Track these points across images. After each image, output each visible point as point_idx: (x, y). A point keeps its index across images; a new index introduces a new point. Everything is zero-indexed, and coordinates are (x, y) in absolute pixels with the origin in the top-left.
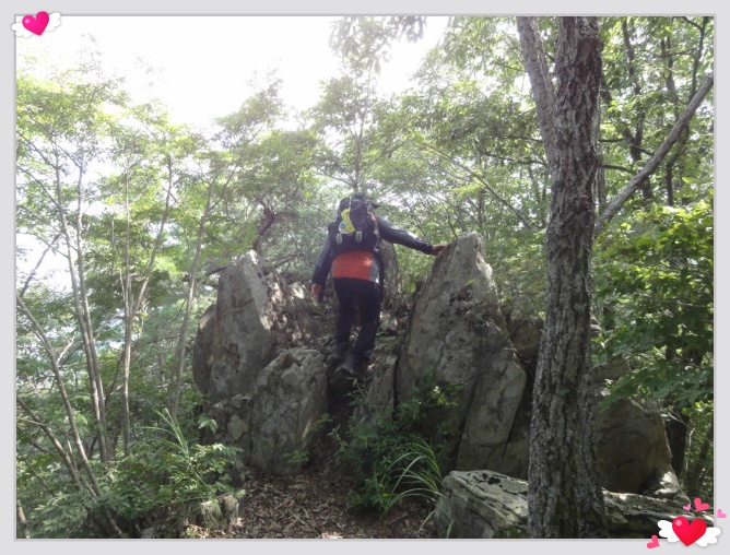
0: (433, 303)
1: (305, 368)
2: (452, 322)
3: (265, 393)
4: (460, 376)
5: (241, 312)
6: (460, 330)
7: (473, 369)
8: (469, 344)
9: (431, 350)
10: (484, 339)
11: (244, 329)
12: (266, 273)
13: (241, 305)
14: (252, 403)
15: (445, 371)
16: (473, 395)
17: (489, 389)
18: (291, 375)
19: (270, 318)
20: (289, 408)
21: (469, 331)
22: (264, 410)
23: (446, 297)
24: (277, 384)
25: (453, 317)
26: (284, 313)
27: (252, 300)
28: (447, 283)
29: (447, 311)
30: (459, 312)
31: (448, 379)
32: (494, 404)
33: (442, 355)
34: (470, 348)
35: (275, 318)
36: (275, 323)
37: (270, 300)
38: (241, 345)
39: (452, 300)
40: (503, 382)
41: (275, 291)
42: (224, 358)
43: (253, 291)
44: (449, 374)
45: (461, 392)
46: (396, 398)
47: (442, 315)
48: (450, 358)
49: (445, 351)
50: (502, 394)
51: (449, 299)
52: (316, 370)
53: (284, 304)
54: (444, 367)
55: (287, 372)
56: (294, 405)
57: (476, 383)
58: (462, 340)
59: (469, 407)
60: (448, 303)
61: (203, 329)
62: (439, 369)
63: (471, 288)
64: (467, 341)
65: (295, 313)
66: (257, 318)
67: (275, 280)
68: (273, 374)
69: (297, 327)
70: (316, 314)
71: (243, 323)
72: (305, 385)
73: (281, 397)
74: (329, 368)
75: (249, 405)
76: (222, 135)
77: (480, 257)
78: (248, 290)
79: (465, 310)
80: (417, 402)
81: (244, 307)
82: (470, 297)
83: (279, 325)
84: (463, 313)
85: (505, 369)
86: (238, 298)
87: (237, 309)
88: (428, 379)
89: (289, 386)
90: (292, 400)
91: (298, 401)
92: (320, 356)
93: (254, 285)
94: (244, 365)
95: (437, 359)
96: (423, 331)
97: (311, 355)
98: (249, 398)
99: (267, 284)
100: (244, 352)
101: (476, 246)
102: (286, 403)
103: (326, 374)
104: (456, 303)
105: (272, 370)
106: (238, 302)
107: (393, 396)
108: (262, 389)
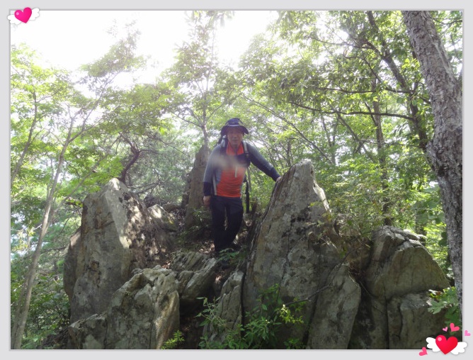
0: (276, 224)
1: (158, 289)
2: (293, 241)
3: (119, 313)
4: (302, 291)
5: (103, 233)
6: (301, 249)
7: (314, 284)
8: (310, 260)
9: (275, 267)
10: (322, 256)
11: (105, 248)
12: (127, 198)
13: (102, 227)
14: (106, 324)
15: (289, 287)
16: (314, 309)
17: (329, 303)
18: (144, 296)
19: (129, 237)
20: (142, 328)
21: (308, 249)
22: (117, 330)
23: (287, 218)
24: (130, 304)
25: (294, 237)
26: (142, 232)
27: (113, 222)
28: (288, 206)
29: (289, 231)
30: (299, 232)
31: (291, 294)
32: (334, 317)
33: (285, 272)
34: (310, 264)
35: (134, 237)
36: (134, 241)
37: (130, 221)
38: (102, 263)
39: (293, 221)
40: (342, 296)
42: (86, 275)
43: (113, 214)
44: (292, 290)
45: (304, 307)
46: (243, 314)
47: (284, 235)
48: (292, 275)
49: (288, 268)
50: (341, 307)
51: (289, 220)
52: (169, 288)
53: (143, 224)
54: (287, 284)
55: (140, 293)
56: (147, 325)
57: (317, 298)
58: (302, 257)
59: (311, 321)
60: (289, 224)
61: (74, 246)
62: (283, 285)
63: (309, 209)
64: (308, 258)
65: (152, 231)
66: (117, 238)
67: (135, 203)
68: (126, 295)
69: (154, 243)
70: (171, 231)
71: (104, 242)
72: (157, 305)
73: (135, 317)
74: (181, 285)
75: (103, 325)
76: (88, 79)
77: (315, 182)
78: (109, 213)
79: (306, 229)
80: (265, 321)
81: (106, 228)
82: (308, 217)
83: (138, 242)
84: (303, 233)
85: (343, 284)
86: (100, 220)
87: (100, 231)
88: (273, 296)
89: (142, 306)
90: (146, 319)
91: (151, 321)
92: (173, 274)
93: (115, 209)
94: (105, 281)
95: (281, 276)
96: (267, 250)
97: (163, 275)
98: (103, 319)
99: (127, 207)
100: (105, 269)
101: (312, 172)
102: (139, 323)
103: (178, 290)
104: (296, 224)
105: (125, 291)
106: (99, 224)
107: (241, 312)
108: (116, 309)
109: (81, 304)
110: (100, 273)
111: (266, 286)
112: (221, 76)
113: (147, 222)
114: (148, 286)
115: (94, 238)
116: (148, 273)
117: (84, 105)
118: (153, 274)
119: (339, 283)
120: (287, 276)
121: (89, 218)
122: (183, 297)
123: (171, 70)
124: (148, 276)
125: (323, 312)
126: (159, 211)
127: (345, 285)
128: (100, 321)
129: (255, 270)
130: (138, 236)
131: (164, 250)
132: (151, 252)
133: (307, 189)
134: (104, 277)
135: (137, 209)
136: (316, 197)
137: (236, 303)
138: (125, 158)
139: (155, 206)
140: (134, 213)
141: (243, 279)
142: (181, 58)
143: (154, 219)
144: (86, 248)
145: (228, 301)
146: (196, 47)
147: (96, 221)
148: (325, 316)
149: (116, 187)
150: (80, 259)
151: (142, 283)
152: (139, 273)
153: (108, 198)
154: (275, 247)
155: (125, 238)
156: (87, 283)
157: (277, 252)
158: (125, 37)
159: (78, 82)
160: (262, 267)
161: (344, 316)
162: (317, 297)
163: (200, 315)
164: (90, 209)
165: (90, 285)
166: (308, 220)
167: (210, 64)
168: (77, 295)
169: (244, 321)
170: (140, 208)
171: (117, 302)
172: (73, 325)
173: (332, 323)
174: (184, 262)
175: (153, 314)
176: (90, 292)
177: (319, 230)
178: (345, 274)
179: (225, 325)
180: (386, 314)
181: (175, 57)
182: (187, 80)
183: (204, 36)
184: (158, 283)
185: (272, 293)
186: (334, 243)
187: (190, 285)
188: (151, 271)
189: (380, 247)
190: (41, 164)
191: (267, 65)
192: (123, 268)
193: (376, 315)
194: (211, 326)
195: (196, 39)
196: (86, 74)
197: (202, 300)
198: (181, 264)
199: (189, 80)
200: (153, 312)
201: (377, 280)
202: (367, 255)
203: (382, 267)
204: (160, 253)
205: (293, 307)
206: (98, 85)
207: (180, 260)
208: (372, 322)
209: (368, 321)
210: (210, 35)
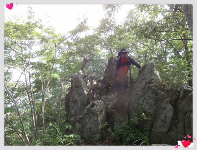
0: (140, 85)
1: (99, 107)
2: (146, 91)
3: (86, 115)
4: (150, 109)
5: (78, 89)
6: (149, 94)
7: (155, 107)
8: (153, 98)
9: (140, 101)
10: (158, 96)
11: (79, 95)
12: (85, 77)
13: (78, 87)
14: (82, 118)
15: (145, 108)
16: (155, 115)
17: (161, 113)
18: (95, 109)
19: (87, 91)
20: (94, 120)
21: (152, 94)
22: (86, 121)
23: (144, 83)
24: (90, 112)
25: (147, 89)
26: (91, 89)
27: (81, 85)
28: (144, 78)
29: (145, 87)
30: (149, 88)
31: (146, 110)
32: (163, 118)
33: (144, 102)
34: (153, 99)
35: (89, 91)
36: (88, 92)
37: (87, 85)
38: (78, 99)
39: (146, 84)
40: (166, 111)
41: (88, 82)
42: (73, 104)
43: (81, 83)
44: (146, 108)
45: (151, 114)
46: (129, 117)
47: (143, 89)
48: (146, 103)
49: (145, 101)
50: (165, 115)
51: (145, 83)
52: (102, 107)
53: (91, 86)
54: (145, 106)
55: (93, 108)
56: (96, 119)
57: (156, 112)
58: (150, 97)
59: (154, 120)
60: (145, 85)
61: (68, 94)
62: (143, 107)
63: (152, 79)
64: (152, 97)
65: (94, 89)
66: (83, 91)
67: (88, 79)
68: (89, 109)
69: (95, 93)
70: (100, 89)
71: (79, 93)
72: (99, 113)
73: (92, 116)
74: (106, 107)
77: (154, 69)
79: (151, 87)
80: (137, 118)
81: (79, 88)
82: (152, 82)
83: (90, 93)
84: (150, 88)
86: (77, 85)
87: (77, 89)
88: (139, 110)
89: (94, 113)
90: (95, 117)
91: (97, 118)
92: (103, 103)
93: (82, 81)
94: (80, 106)
95: (142, 103)
96: (137, 94)
97: (100, 103)
98: (81, 117)
99: (85, 81)
100: (80, 102)
101: (153, 65)
102: (93, 119)
103: (105, 108)
104: (148, 85)
106: (77, 86)
109: (72, 113)
110: (78, 103)
111: (137, 107)
114: (95, 106)
115: (75, 91)
116: (95, 102)
117: (70, 45)
118: (97, 103)
119: (165, 106)
121: (74, 85)
122: (107, 111)
126: (96, 82)
127: (167, 107)
129: (132, 101)
131: (98, 96)
132: (94, 96)
133: (152, 72)
136: (155, 75)
137: (126, 113)
139: (94, 80)
141: (128, 105)
143: (94, 84)
144: (73, 94)
146: (107, 19)
148: (159, 118)
149: (81, 73)
150: (71, 98)
151: (93, 105)
152: (92, 102)
153: (79, 77)
154: (140, 93)
156: (74, 106)
157: (141, 95)
158: (83, 20)
159: (68, 38)
160: (135, 101)
161: (167, 118)
163: (114, 116)
164: (74, 81)
168: (71, 110)
169: (129, 119)
170: (90, 81)
171: (86, 111)
172: (72, 119)
173: (162, 121)
174: (107, 99)
175: (97, 116)
176: (75, 109)
177: (156, 87)
178: (167, 103)
179: (122, 120)
180: (184, 119)
183: (110, 15)
184: (99, 105)
186: (163, 92)
187: (109, 106)
189: (182, 93)
192: (85, 101)
193: (180, 119)
194: (118, 120)
197: (114, 111)
199: (105, 32)
200: (98, 115)
201: (180, 105)
202: (177, 97)
203: (183, 101)
205: (147, 114)
207: (105, 98)
208: (178, 121)
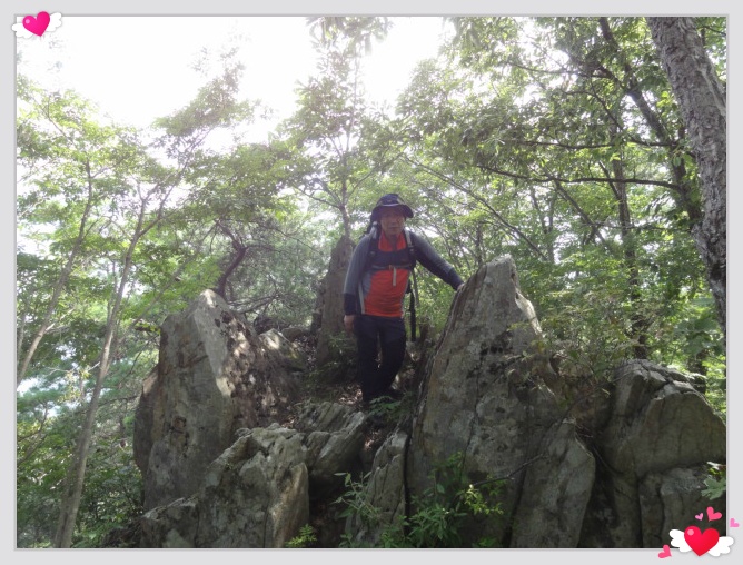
0: (457, 357)
1: (276, 459)
2: (484, 384)
3: (216, 497)
4: (500, 464)
5: (192, 374)
6: (497, 396)
7: (519, 453)
8: (512, 414)
9: (457, 426)
10: (532, 408)
11: (195, 398)
12: (227, 320)
13: (190, 364)
14: (197, 513)
15: (479, 457)
16: (521, 492)
17: (544, 482)
18: (255, 470)
19: (232, 377)
20: (251, 520)
21: (509, 397)
22: (214, 523)
23: (474, 348)
24: (232, 483)
25: (486, 378)
26: (250, 371)
27: (206, 356)
28: (476, 328)
29: (477, 369)
30: (494, 370)
31: (483, 468)
32: (552, 504)
33: (472, 434)
34: (512, 421)
35: (238, 379)
36: (238, 386)
37: (232, 355)
38: (191, 419)
39: (484, 353)
40: (564, 471)
42: (167, 438)
43: (207, 346)
44: (483, 461)
45: (504, 488)
46: (408, 499)
47: (470, 375)
48: (484, 438)
49: (477, 426)
50: (563, 489)
51: (478, 351)
52: (291, 459)
53: (252, 359)
54: (477, 452)
55: (248, 466)
56: (259, 515)
57: (524, 475)
58: (500, 410)
59: (515, 512)
60: (478, 358)
61: (149, 394)
62: (470, 454)
63: (509, 334)
64: (508, 411)
65: (267, 370)
66: (213, 381)
67: (240, 328)
68: (228, 469)
69: (269, 389)
70: (295, 370)
71: (193, 388)
72: (273, 484)
73: (240, 503)
74: (310, 453)
75: (194, 515)
76: (166, 140)
77: (517, 290)
78: (201, 344)
79: (504, 366)
80: (442, 511)
81: (196, 367)
82: (508, 347)
83: (244, 388)
84: (500, 370)
85: (566, 452)
86: (187, 354)
87: (186, 370)
88: (455, 471)
89: (252, 486)
90: (257, 507)
91: (265, 509)
92: (298, 436)
93: (209, 337)
94: (195, 447)
95: (466, 439)
96: (444, 398)
97: (282, 438)
98: (193, 505)
99: (227, 334)
100: (195, 429)
101: (513, 275)
102: (247, 512)
103: (307, 462)
104: (489, 357)
105: (225, 463)
106: (186, 361)
107: (403, 496)
108: (212, 491)
109: (160, 482)
110: (187, 436)
111: (442, 455)
112: (370, 127)
113: (257, 356)
114: (259, 455)
115: (178, 381)
116: (260, 435)
117: (163, 179)
118: (267, 437)
119: (560, 451)
120: (476, 440)
121: (171, 352)
122: (314, 472)
123: (292, 121)
124: (259, 439)
125: (535, 497)
126: (277, 339)
127: (569, 454)
128: (188, 508)
129: (425, 430)
130: (245, 377)
131: (284, 400)
132: (264, 402)
133: (505, 303)
134: (194, 441)
135: (242, 336)
136: (520, 314)
137: (396, 482)
138: (224, 258)
139: (269, 333)
140: (239, 342)
141: (407, 444)
142: (306, 102)
143: (270, 352)
144: (166, 397)
145: (384, 479)
146: (329, 84)
147: (181, 356)
148: (537, 503)
149: (210, 302)
150: (157, 413)
151: (250, 450)
152: (246, 433)
153: (198, 319)
154: (456, 393)
155: (225, 380)
156: (169, 451)
157: (459, 402)
158: (220, 74)
159: (151, 145)
160: (436, 426)
161: (568, 504)
162: (524, 473)
163: (340, 500)
164: (172, 338)
165: (173, 454)
166: (509, 351)
167: (351, 110)
168: (154, 469)
169: (409, 510)
170: (248, 335)
171: (213, 480)
172: (148, 515)
173: (549, 515)
174: (315, 419)
175: (268, 498)
176: (173, 464)
177: (525, 366)
178: (569, 436)
179: (379, 516)
180: (638, 502)
181: (298, 102)
182: (316, 136)
183: (341, 68)
184: (275, 450)
185: (452, 467)
186: (551, 387)
187: (324, 453)
188: (265, 432)
189: (625, 393)
190: (101, 269)
191: (440, 108)
192: (222, 426)
193: (622, 503)
194: (358, 517)
195: (329, 73)
196: (162, 132)
197: (343, 478)
198: (310, 422)
199: (319, 136)
200: (268, 495)
201: (621, 446)
202: (604, 407)
203: (630, 425)
204: (277, 405)
205: (485, 488)
206: (181, 148)
207: (309, 415)
208: (615, 514)
209: (607, 512)
210: (352, 65)
